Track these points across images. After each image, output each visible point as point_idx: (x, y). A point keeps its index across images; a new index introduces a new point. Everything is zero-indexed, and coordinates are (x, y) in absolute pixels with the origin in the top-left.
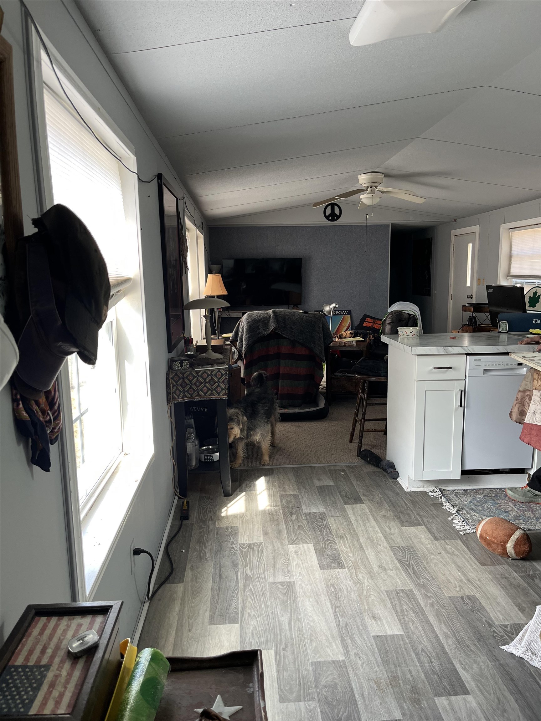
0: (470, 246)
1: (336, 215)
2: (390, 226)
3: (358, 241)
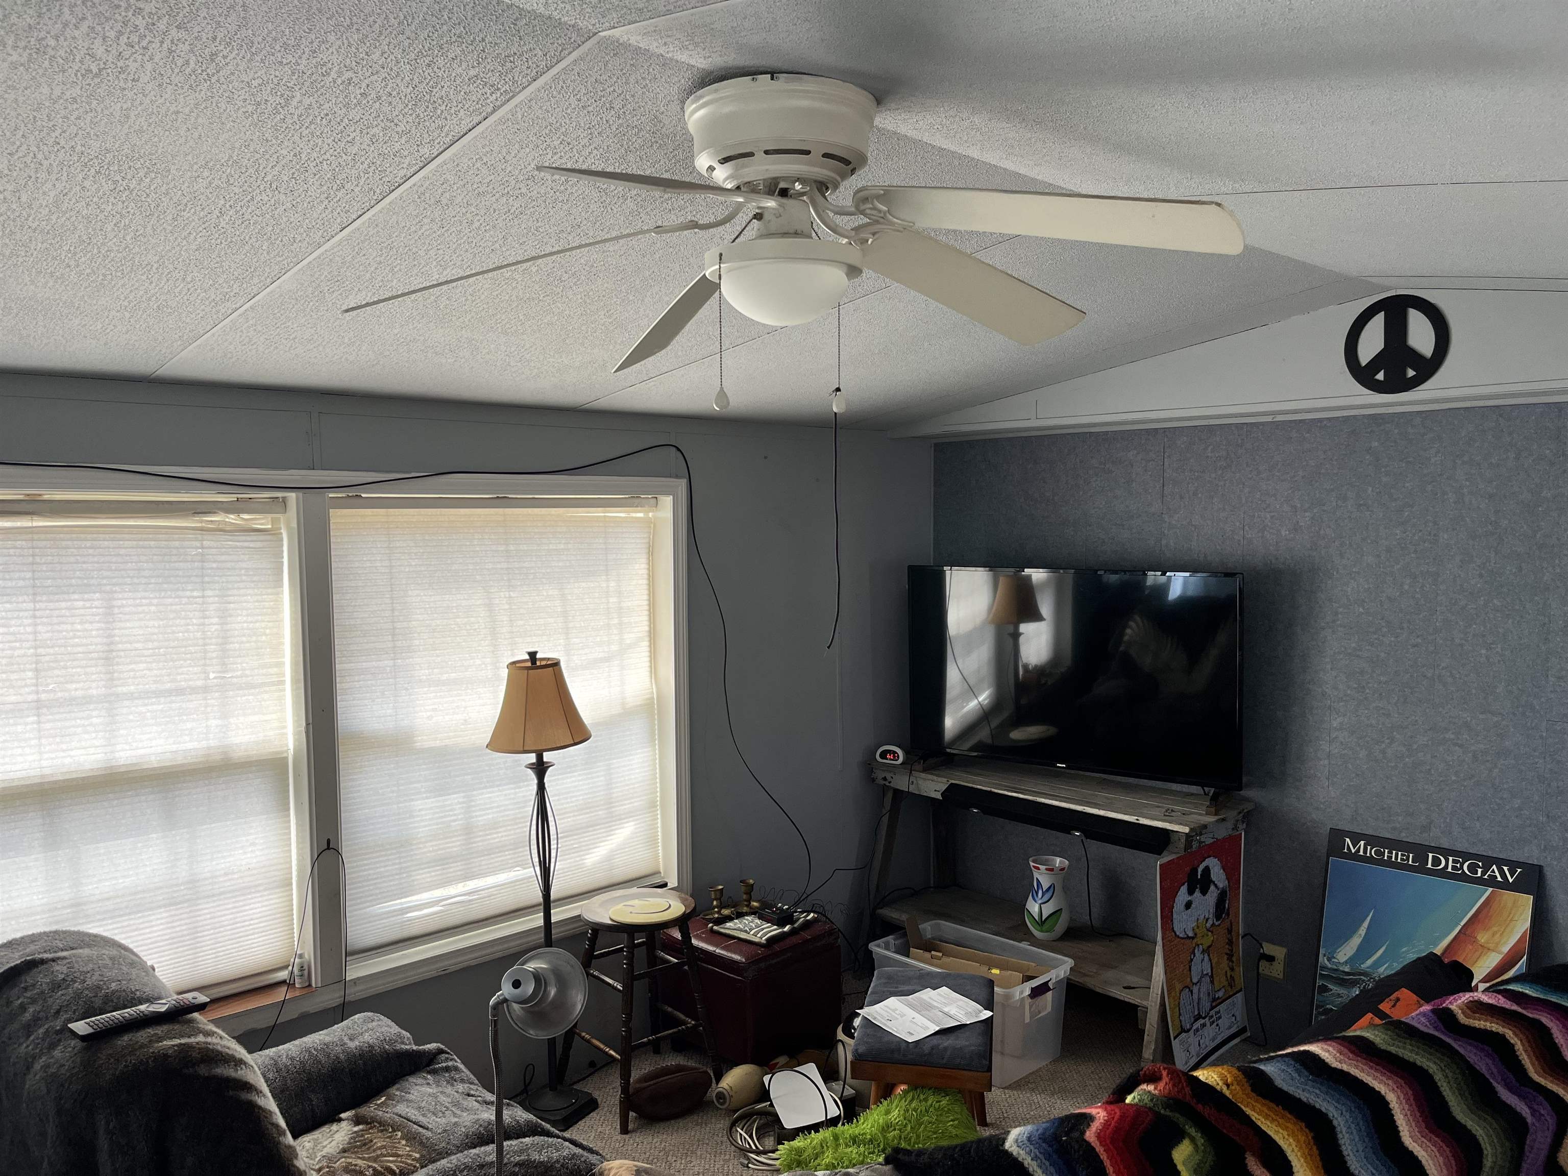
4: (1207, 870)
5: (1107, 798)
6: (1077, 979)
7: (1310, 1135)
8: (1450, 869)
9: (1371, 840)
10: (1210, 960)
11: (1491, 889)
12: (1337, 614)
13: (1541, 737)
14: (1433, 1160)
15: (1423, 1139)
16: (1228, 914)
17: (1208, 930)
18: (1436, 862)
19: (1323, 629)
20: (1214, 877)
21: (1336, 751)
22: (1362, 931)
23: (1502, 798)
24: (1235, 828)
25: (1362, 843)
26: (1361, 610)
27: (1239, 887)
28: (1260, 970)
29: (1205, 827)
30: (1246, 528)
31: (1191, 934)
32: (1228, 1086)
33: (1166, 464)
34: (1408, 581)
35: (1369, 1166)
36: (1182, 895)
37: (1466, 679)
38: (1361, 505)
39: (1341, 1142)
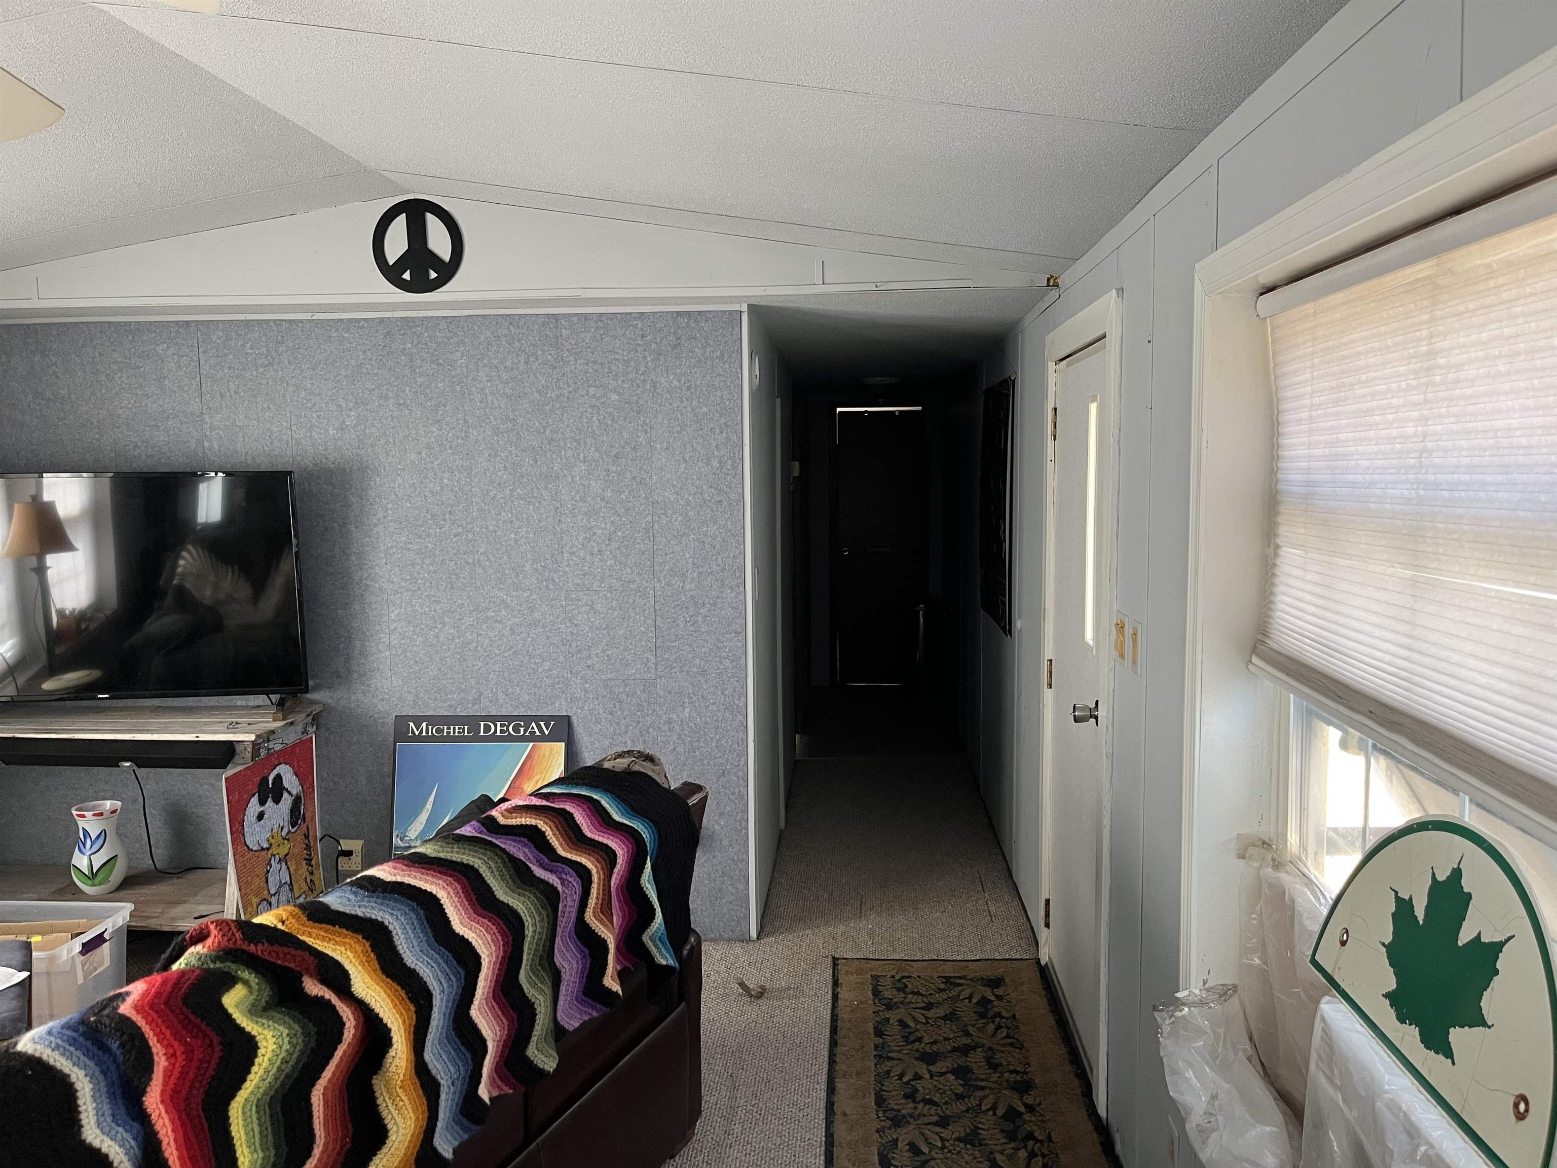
0: (1093, 408)
1: (434, 260)
2: (745, 318)
3: (592, 390)
4: (279, 778)
5: (161, 723)
6: (137, 923)
7: (367, 944)
8: (498, 734)
9: (432, 720)
10: (288, 868)
11: (532, 744)
12: (387, 510)
13: (562, 606)
14: (482, 939)
15: (472, 923)
16: (304, 820)
17: (284, 839)
18: (487, 728)
19: (376, 525)
20: (286, 784)
21: (396, 641)
22: (429, 806)
23: (535, 663)
24: (305, 732)
25: (424, 724)
26: (408, 505)
27: (314, 790)
28: (340, 868)
29: (273, 732)
30: (294, 428)
31: (265, 845)
32: (283, 922)
33: (202, 361)
34: (446, 476)
35: (425, 957)
36: (254, 806)
37: (500, 561)
38: (401, 404)
39: (397, 943)
